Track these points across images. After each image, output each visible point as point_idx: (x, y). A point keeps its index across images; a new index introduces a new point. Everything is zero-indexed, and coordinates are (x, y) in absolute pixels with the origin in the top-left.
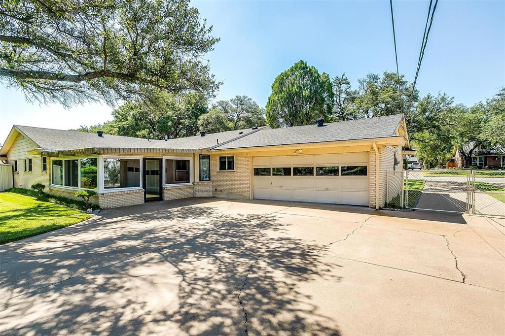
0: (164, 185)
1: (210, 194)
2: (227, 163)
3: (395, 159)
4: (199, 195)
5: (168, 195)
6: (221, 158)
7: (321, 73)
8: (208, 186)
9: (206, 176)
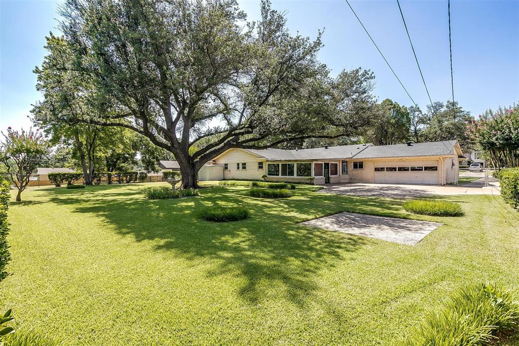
0: (330, 176)
1: (348, 181)
2: (359, 165)
3: (453, 163)
4: (342, 181)
5: (332, 181)
6: (354, 162)
7: (401, 106)
8: (347, 176)
9: (345, 171)
